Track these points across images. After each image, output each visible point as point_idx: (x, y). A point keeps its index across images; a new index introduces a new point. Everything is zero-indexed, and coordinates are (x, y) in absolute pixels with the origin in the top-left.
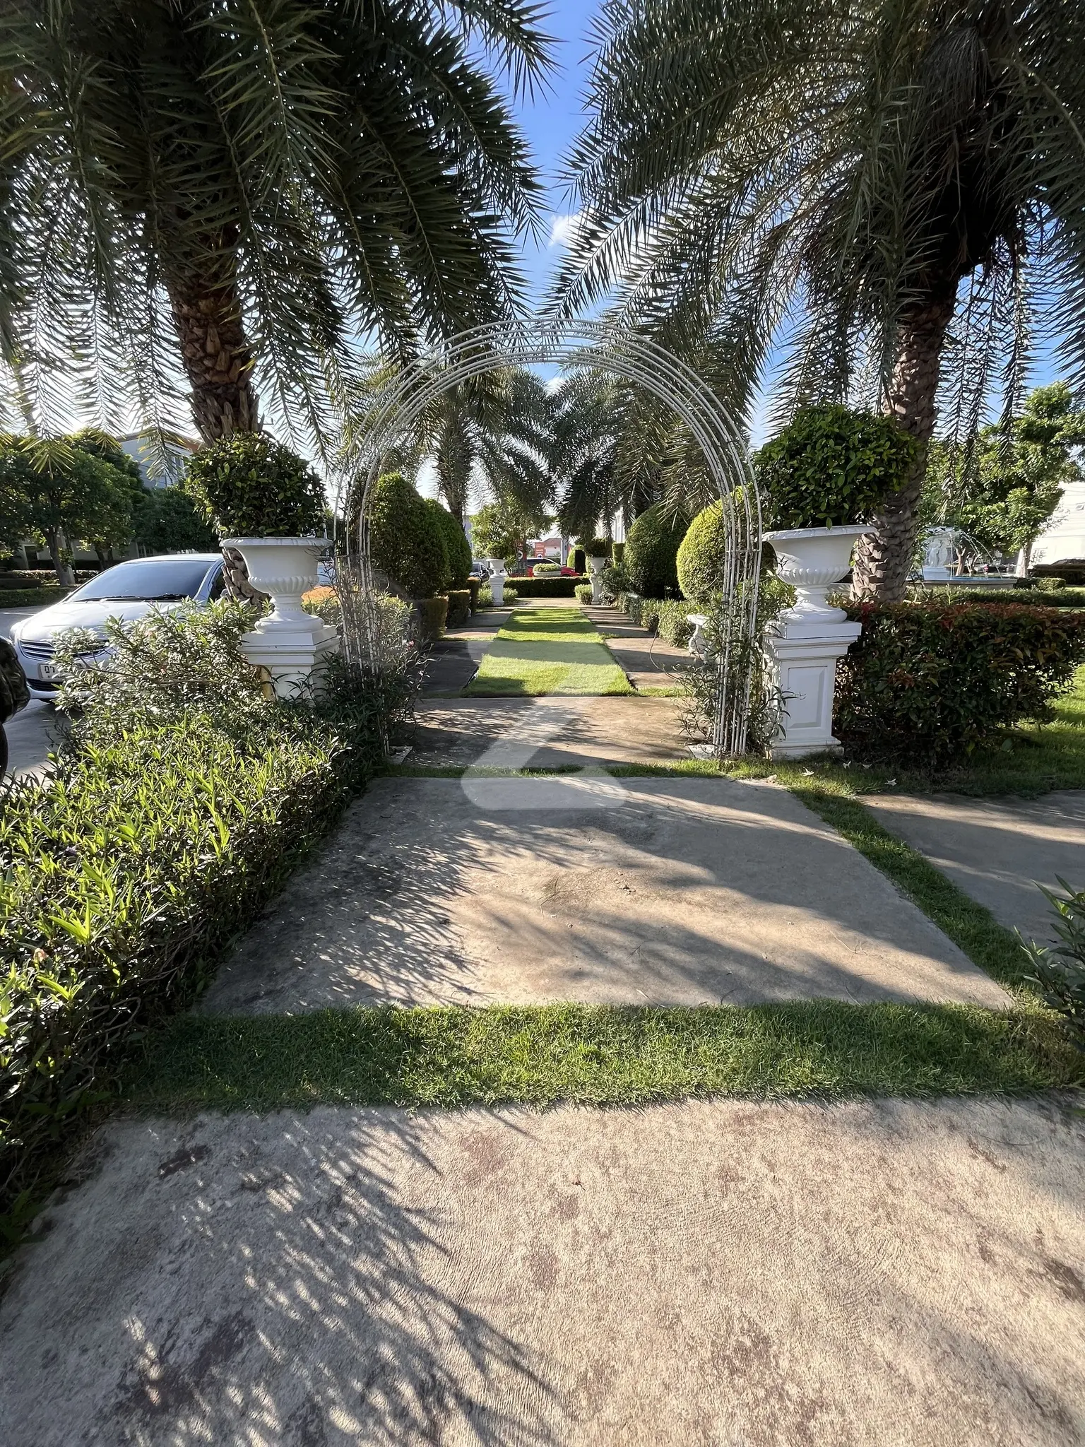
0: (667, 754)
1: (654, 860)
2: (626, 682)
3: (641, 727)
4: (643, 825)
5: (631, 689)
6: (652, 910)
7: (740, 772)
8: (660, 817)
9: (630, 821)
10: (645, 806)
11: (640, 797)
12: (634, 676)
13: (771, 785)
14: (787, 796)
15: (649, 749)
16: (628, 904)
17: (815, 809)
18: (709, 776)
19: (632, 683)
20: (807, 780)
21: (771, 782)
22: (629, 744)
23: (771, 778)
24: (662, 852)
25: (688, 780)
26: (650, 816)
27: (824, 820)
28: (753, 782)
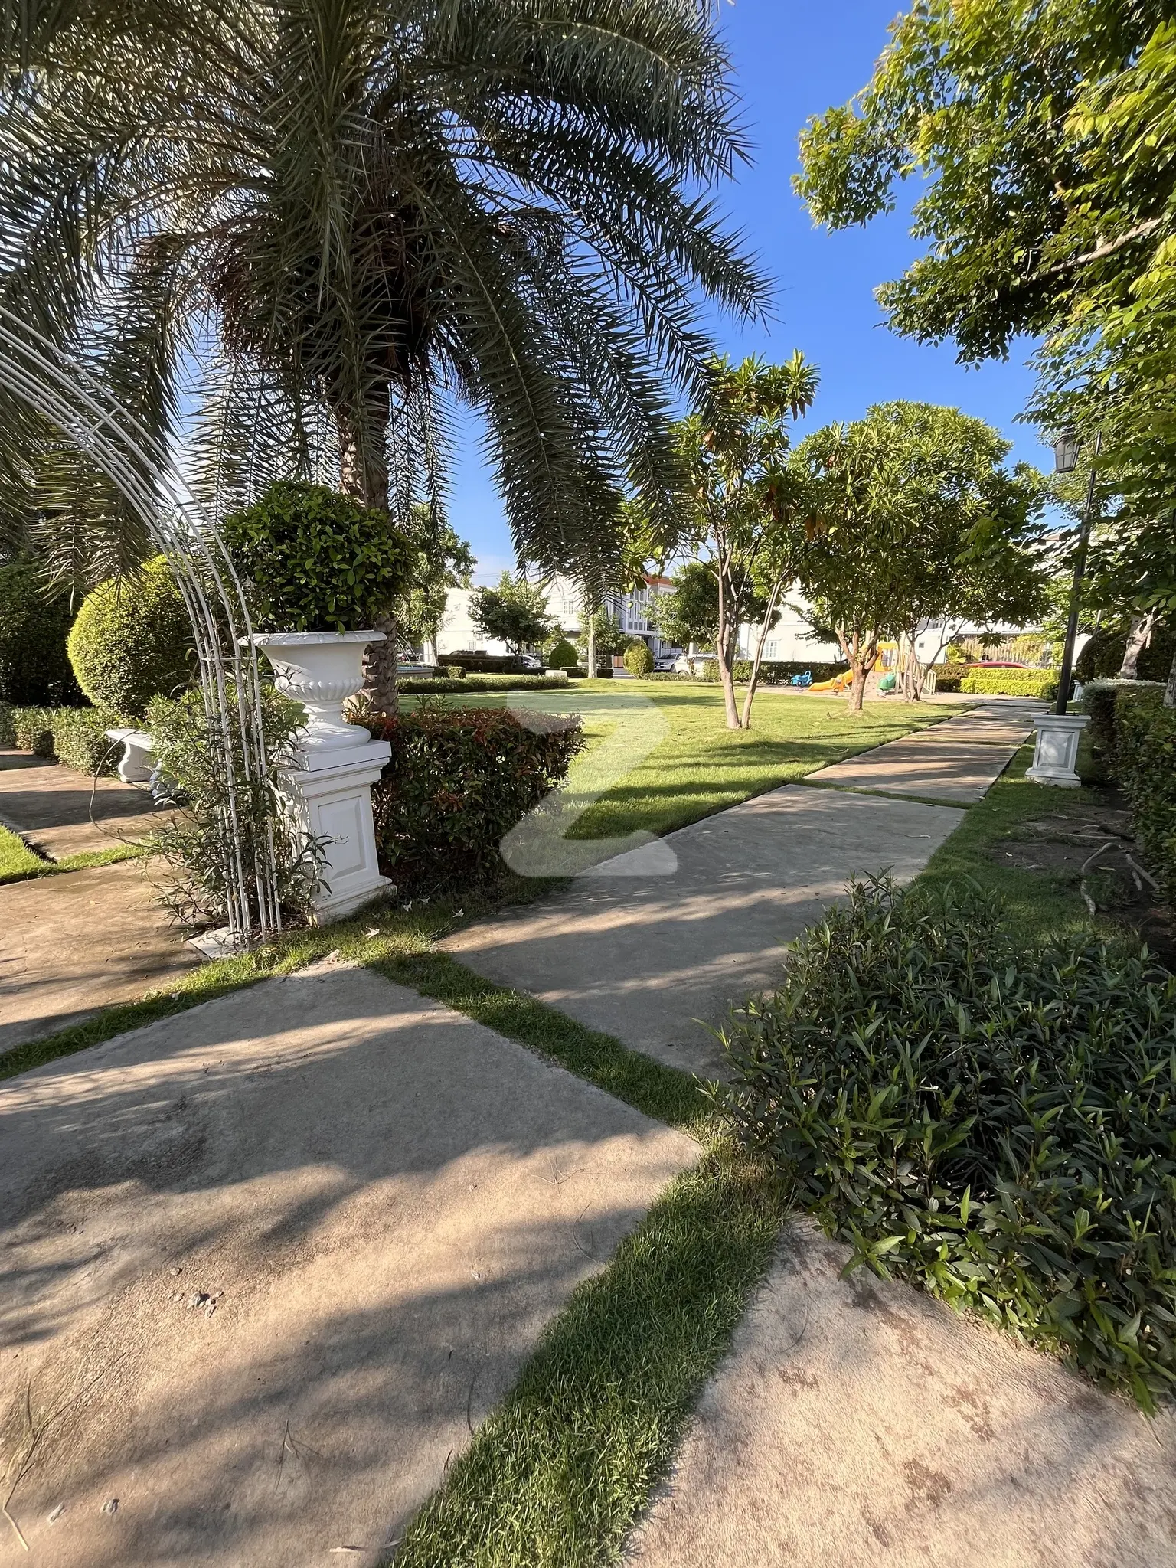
0: (159, 966)
1: (230, 1199)
2: (27, 854)
3: (89, 929)
4: (176, 1130)
5: (44, 864)
6: (272, 1316)
7: (289, 961)
8: (200, 1097)
9: (148, 1135)
10: (165, 1087)
11: (146, 1073)
12: (38, 836)
13: (338, 966)
14: (365, 976)
15: (123, 967)
16: (221, 1337)
17: (406, 983)
18: (247, 985)
19: (38, 850)
20: (376, 945)
21: (335, 963)
22: (78, 971)
23: (332, 955)
24: (237, 1173)
25: (217, 1004)
26: (182, 1105)
27: (422, 994)
28: (312, 971)
